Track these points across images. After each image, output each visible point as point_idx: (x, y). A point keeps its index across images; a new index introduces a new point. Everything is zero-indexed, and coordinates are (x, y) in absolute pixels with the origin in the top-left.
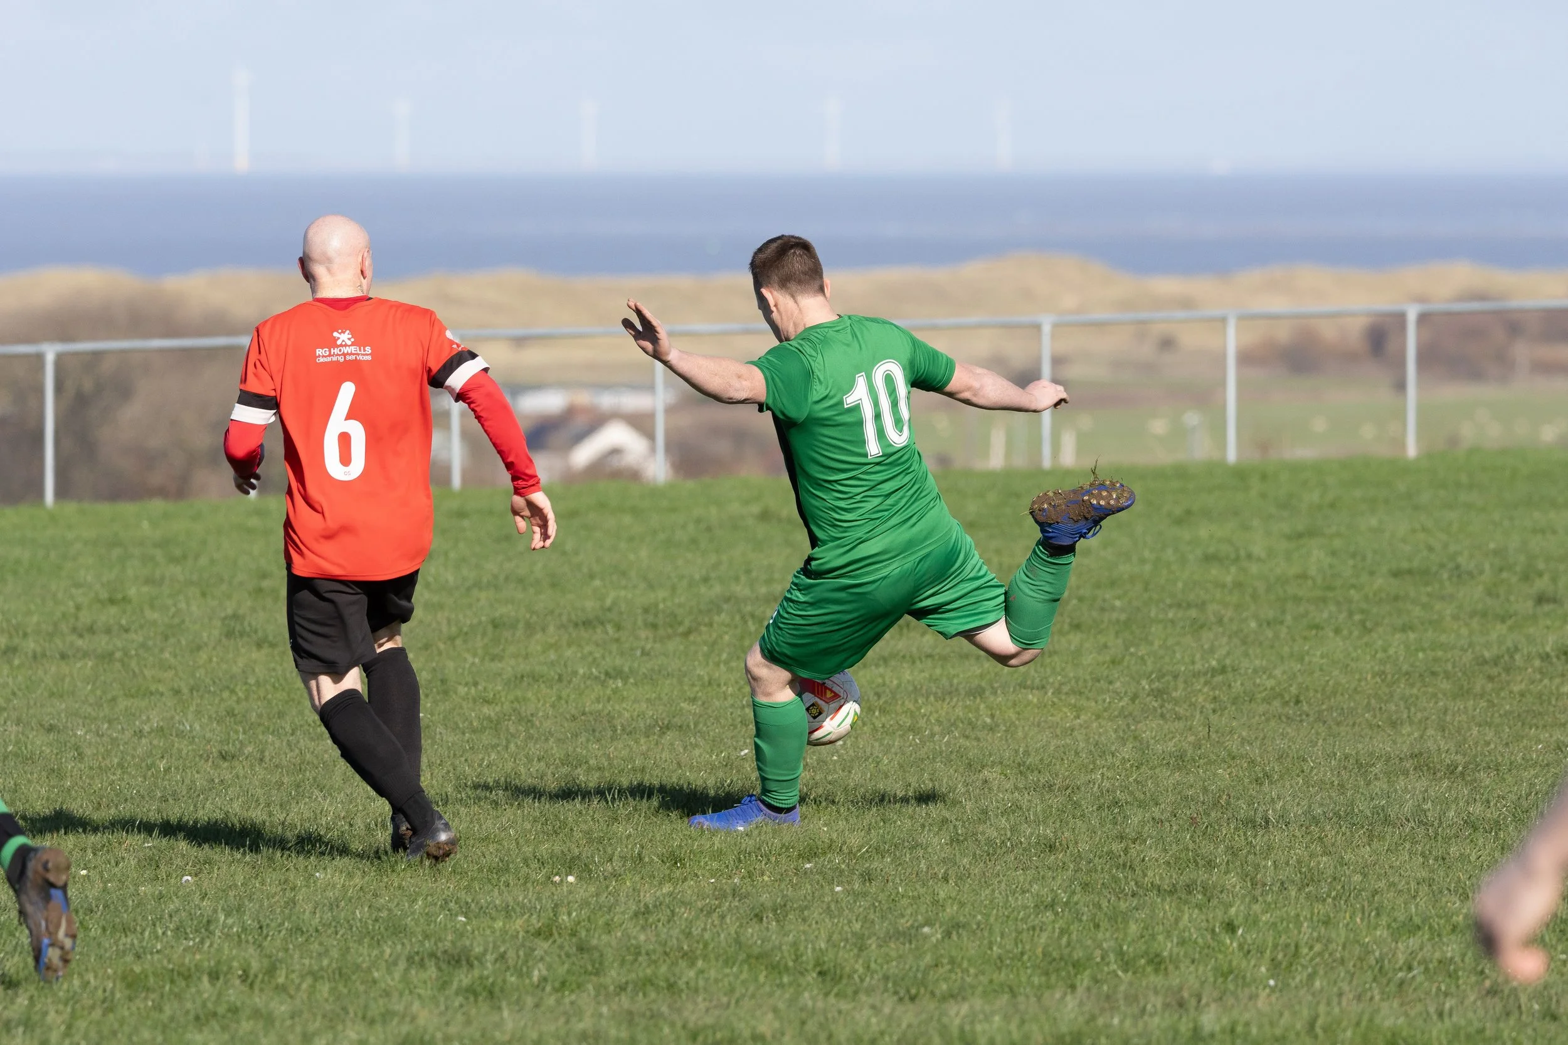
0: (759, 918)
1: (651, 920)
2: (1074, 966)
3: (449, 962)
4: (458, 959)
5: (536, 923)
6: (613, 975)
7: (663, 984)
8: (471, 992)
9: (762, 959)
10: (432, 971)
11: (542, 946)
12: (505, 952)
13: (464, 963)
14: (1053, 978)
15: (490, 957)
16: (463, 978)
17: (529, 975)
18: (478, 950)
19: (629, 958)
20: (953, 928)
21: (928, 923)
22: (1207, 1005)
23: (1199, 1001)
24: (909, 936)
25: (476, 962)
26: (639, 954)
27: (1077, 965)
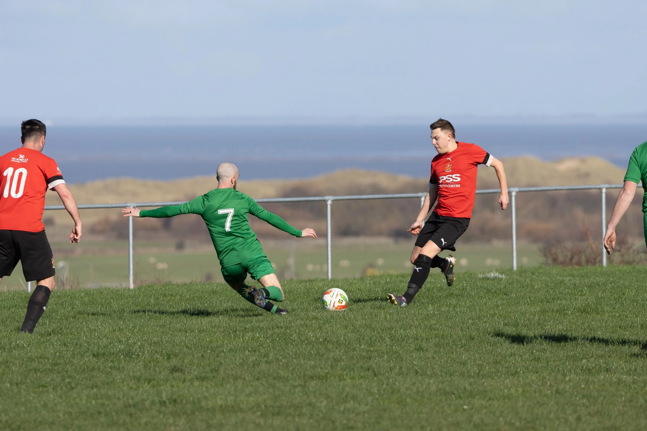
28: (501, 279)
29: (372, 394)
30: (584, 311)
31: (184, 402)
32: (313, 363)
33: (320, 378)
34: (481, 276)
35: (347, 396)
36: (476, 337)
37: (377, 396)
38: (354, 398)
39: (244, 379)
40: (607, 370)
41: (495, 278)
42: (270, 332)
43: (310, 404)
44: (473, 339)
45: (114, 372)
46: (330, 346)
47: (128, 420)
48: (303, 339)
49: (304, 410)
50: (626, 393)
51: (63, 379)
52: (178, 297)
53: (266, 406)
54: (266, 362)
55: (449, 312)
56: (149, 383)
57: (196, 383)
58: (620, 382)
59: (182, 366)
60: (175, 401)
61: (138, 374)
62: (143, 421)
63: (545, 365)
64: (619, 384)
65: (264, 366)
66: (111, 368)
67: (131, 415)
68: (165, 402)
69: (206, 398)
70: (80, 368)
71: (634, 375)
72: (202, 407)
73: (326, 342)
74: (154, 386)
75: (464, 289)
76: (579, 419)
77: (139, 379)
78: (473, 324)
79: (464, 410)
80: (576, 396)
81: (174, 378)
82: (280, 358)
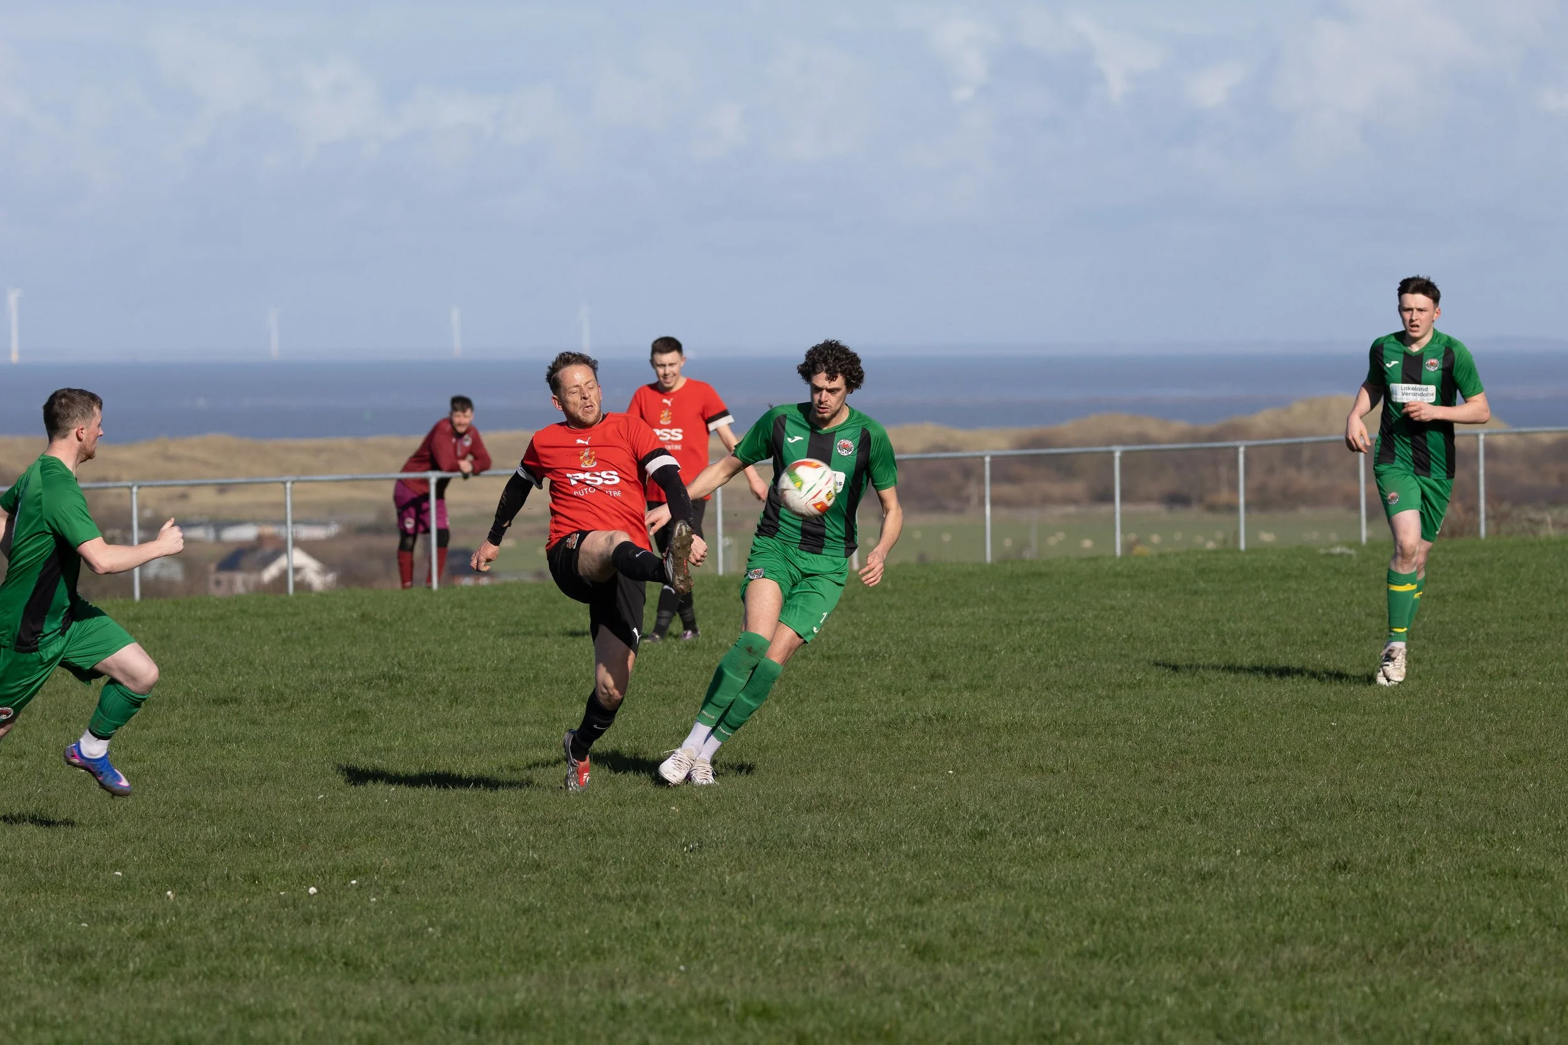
0: (308, 922)
1: (226, 924)
2: (536, 956)
3: (68, 958)
4: (76, 955)
5: (140, 927)
6: (190, 966)
7: (227, 974)
8: (82, 981)
9: (304, 954)
10: (54, 966)
11: (141, 945)
12: (111, 950)
13: (79, 958)
14: (519, 965)
15: (100, 954)
16: (77, 970)
17: (127, 966)
18: (92, 948)
19: (204, 953)
20: (450, 929)
21: (431, 924)
22: (632, 984)
23: (625, 981)
24: (418, 934)
25: (88, 958)
26: (211, 950)
27: (538, 956)
28: (1350, 556)
29: (1206, 707)
30: (1469, 596)
31: (957, 719)
32: (1119, 667)
33: (1131, 687)
34: (1322, 551)
35: (1173, 710)
36: (1331, 631)
37: (1213, 710)
38: (1182, 711)
39: (1030, 688)
40: (1514, 675)
41: (1341, 555)
42: (1055, 625)
43: (1124, 721)
44: (1327, 634)
45: (855, 679)
46: (1138, 645)
47: (883, 743)
48: (1100, 634)
49: (1119, 729)
50: (1545, 706)
51: (788, 690)
52: (923, 581)
53: (1065, 724)
54: (1056, 665)
55: (1289, 598)
56: (903, 695)
57: (967, 694)
58: (1534, 690)
59: (945, 671)
60: (944, 717)
61: (887, 681)
62: (905, 743)
63: (1428, 667)
64: (1533, 693)
65: (1054, 671)
66: (849, 673)
67: (886, 736)
68: (930, 719)
69: (984, 713)
70: (809, 674)
71: (1550, 682)
72: (980, 726)
73: (1131, 640)
74: (909, 699)
75: (1304, 569)
76: (1488, 740)
77: (889, 689)
78: (1324, 614)
79: (1333, 728)
80: (1480, 710)
81: (936, 687)
82: (1074, 660)
